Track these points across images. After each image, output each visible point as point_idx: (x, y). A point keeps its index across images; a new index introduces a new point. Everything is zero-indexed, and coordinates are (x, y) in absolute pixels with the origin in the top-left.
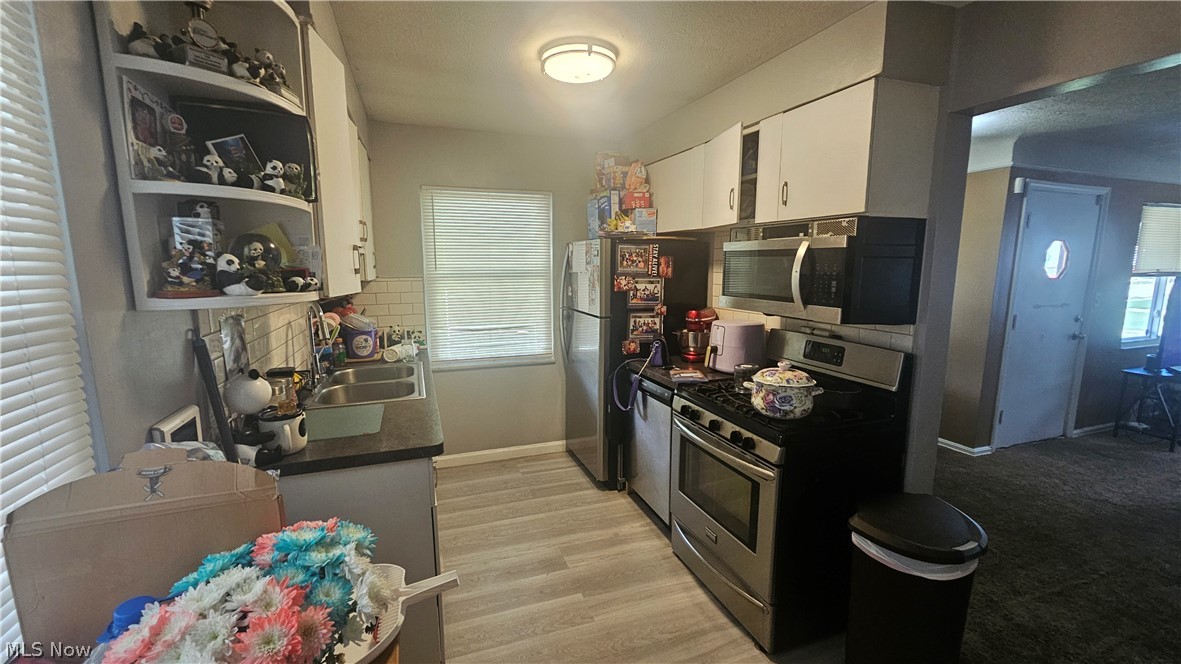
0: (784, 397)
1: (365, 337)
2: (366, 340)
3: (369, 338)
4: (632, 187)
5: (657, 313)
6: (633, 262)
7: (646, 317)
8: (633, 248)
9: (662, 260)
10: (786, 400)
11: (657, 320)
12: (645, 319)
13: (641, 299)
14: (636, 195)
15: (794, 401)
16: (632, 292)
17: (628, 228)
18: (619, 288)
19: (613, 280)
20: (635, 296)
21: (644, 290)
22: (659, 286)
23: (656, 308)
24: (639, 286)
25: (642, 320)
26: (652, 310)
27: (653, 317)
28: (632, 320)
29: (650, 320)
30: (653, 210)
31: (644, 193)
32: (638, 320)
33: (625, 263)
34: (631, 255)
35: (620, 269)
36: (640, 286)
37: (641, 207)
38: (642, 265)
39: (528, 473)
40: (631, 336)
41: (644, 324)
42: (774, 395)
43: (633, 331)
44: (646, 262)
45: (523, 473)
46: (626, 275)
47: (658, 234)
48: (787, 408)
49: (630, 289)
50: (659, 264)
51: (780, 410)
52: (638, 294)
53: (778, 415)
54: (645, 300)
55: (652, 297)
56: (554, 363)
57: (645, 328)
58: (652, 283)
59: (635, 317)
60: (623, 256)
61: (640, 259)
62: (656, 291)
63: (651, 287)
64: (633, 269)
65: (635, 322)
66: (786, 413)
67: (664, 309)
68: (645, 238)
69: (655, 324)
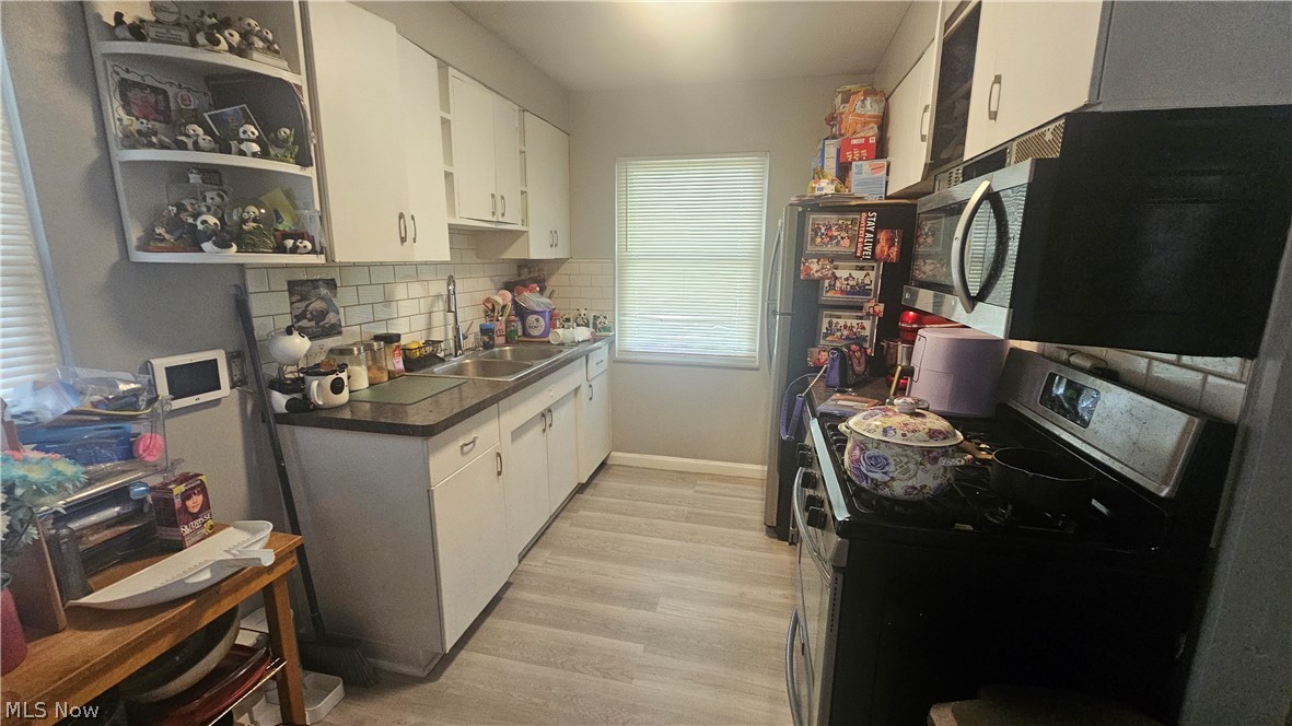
0: (876, 458)
1: (536, 317)
2: (537, 320)
3: (541, 319)
4: (851, 131)
5: (868, 314)
6: (832, 238)
7: (849, 317)
8: (833, 218)
9: (882, 236)
10: (878, 462)
11: (867, 324)
12: (847, 321)
13: (842, 291)
14: (854, 142)
15: (891, 468)
16: (827, 282)
17: (822, 189)
18: (808, 274)
19: (798, 263)
20: (832, 287)
21: (847, 279)
22: (873, 274)
23: (867, 305)
24: (838, 273)
25: (842, 322)
26: (860, 308)
27: (861, 318)
28: (825, 321)
29: (855, 322)
30: (883, 162)
31: (867, 139)
32: (835, 320)
33: (818, 240)
34: (829, 228)
35: (810, 249)
36: (842, 273)
37: (861, 159)
38: (846, 242)
39: (701, 492)
40: (822, 342)
41: (845, 327)
42: (862, 450)
43: (826, 335)
44: (853, 239)
45: (696, 492)
46: (819, 257)
47: (887, 198)
48: (878, 476)
49: (823, 278)
50: (875, 242)
51: (867, 477)
52: (838, 284)
53: (864, 484)
54: (848, 293)
55: (862, 290)
56: (757, 369)
57: (846, 333)
58: (862, 268)
59: (831, 316)
60: (816, 231)
61: (844, 234)
62: (867, 281)
63: (859, 275)
64: (831, 248)
65: (830, 323)
66: (876, 484)
67: (881, 307)
68: (854, 203)
69: (863, 328)
